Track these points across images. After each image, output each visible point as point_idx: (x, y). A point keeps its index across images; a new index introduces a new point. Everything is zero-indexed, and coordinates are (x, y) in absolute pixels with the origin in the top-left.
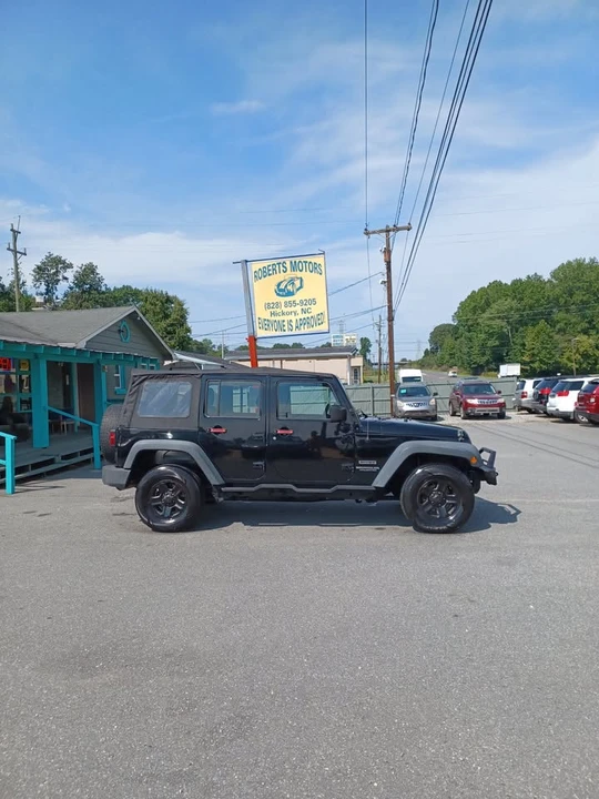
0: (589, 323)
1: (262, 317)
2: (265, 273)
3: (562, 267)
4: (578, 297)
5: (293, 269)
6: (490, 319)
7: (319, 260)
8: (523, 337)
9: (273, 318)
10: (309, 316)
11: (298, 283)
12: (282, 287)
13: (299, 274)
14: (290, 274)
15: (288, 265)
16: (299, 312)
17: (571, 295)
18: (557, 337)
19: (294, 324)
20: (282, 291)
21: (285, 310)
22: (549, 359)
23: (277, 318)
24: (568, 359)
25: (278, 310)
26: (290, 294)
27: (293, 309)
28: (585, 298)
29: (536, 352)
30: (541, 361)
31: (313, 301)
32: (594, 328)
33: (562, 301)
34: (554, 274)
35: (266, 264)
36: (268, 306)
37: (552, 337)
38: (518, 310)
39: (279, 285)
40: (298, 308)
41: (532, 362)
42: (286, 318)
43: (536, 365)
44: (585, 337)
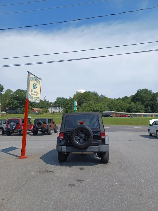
1: (30, 94)
2: (32, 79)
9: (32, 95)
13: (37, 83)
15: (36, 79)
19: (35, 99)
27: (34, 93)
42: (34, 96)
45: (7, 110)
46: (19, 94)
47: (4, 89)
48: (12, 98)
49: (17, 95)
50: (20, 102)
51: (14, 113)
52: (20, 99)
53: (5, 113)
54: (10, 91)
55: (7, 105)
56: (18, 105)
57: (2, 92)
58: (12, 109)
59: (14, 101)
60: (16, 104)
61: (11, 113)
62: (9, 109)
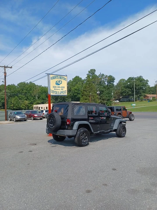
0: (27, 98)
1: (52, 90)
2: (54, 78)
3: (20, 83)
4: (24, 91)
5: (60, 78)
6: (2, 94)
7: (66, 77)
8: (11, 100)
9: (55, 90)
10: (63, 91)
11: (61, 82)
12: (57, 82)
13: (61, 80)
14: (59, 79)
15: (59, 77)
16: (61, 89)
17: (23, 91)
18: (20, 100)
19: (59, 92)
20: (57, 84)
21: (58, 89)
22: (18, 106)
23: (56, 90)
24: (22, 106)
25: (56, 88)
26: (59, 85)
27: (59, 88)
28: (26, 92)
29: (15, 104)
30: (16, 106)
31: (64, 87)
32: (28, 99)
33: (20, 92)
34: (18, 85)
35: (54, 76)
36: (54, 87)
37: (18, 100)
38: (9, 93)
39: (56, 82)
40: (60, 89)
41: (14, 107)
42: (58, 91)
43: (15, 107)
44: (26, 101)
45: (121, 99)
46: (130, 82)
47: (115, 79)
48: (125, 87)
49: (129, 83)
50: (132, 90)
51: (127, 101)
52: (131, 87)
53: (118, 101)
54: (124, 80)
55: (120, 94)
56: (130, 93)
57: (113, 82)
58: (125, 97)
59: (126, 90)
60: (128, 93)
61: (124, 102)
62: (122, 98)
